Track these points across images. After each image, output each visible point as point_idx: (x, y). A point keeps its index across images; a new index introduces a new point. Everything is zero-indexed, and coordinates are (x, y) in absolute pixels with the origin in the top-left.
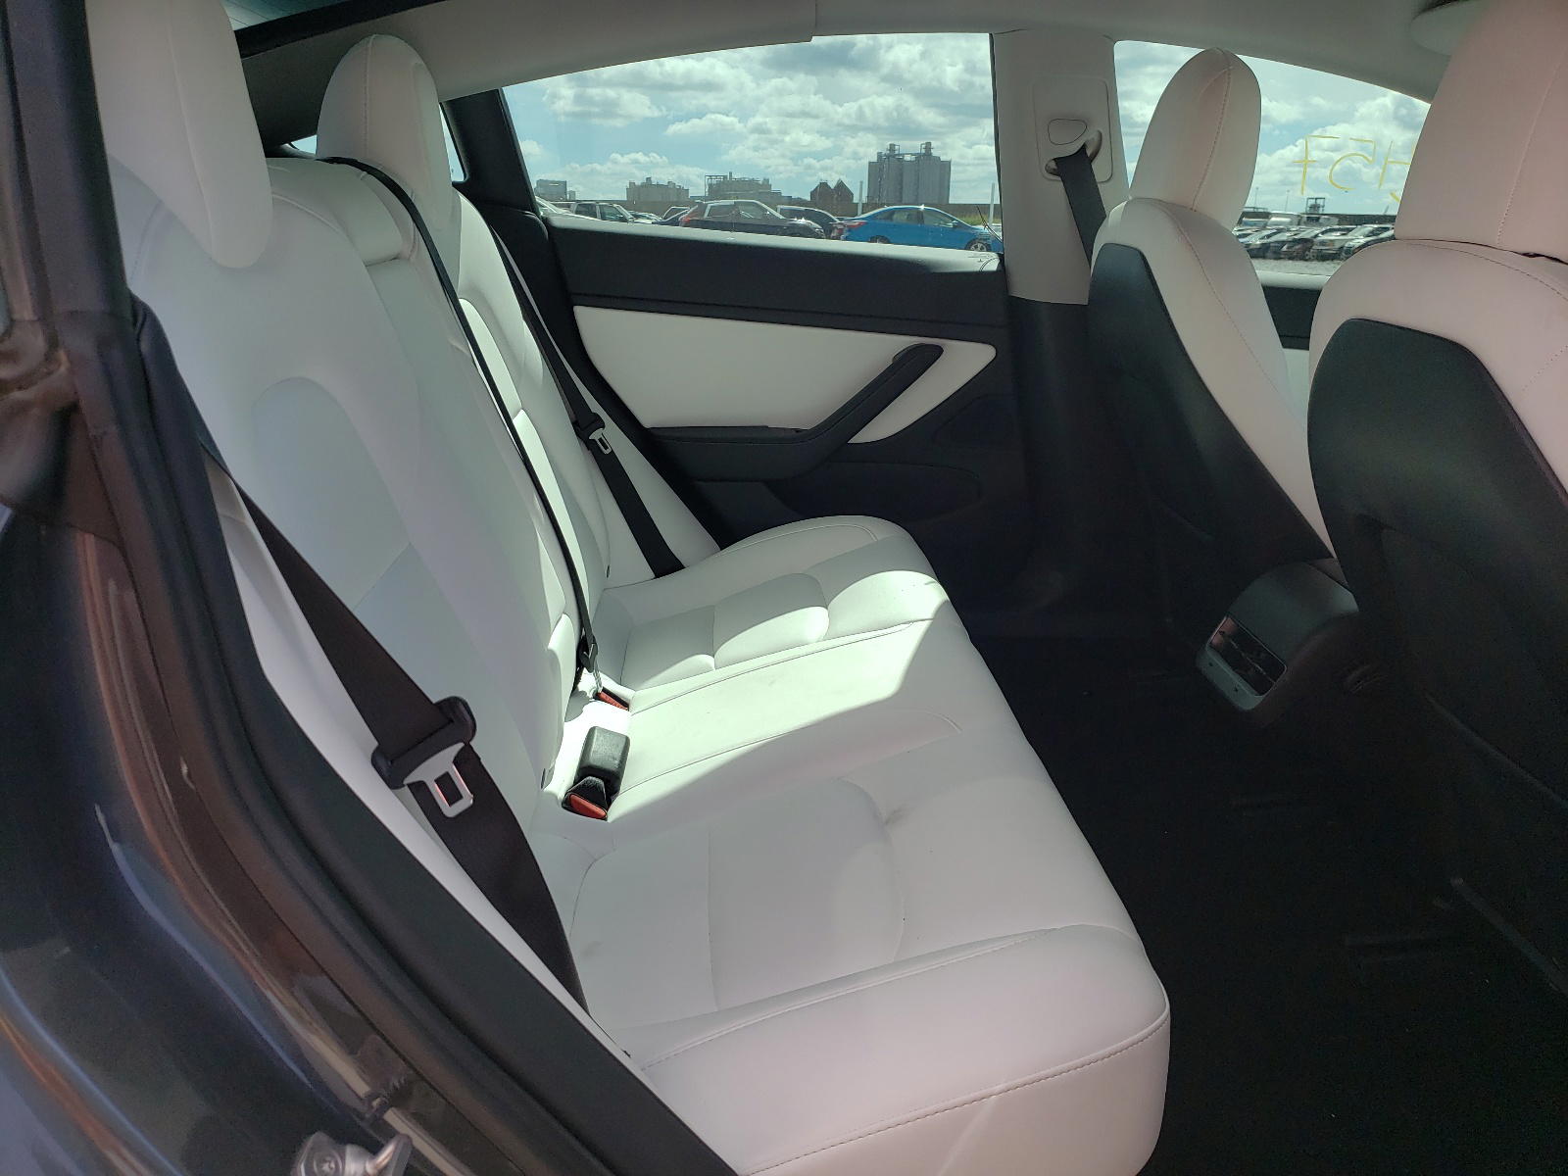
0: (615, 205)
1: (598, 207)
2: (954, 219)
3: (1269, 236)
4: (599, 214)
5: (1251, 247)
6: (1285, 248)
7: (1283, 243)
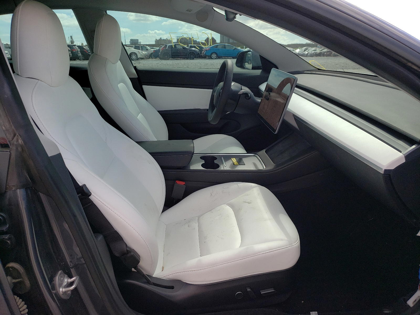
0: (145, 46)
1: (140, 47)
2: (234, 47)
3: (322, 50)
4: (141, 49)
5: (317, 53)
6: (325, 53)
7: (325, 52)
